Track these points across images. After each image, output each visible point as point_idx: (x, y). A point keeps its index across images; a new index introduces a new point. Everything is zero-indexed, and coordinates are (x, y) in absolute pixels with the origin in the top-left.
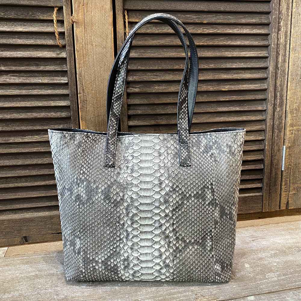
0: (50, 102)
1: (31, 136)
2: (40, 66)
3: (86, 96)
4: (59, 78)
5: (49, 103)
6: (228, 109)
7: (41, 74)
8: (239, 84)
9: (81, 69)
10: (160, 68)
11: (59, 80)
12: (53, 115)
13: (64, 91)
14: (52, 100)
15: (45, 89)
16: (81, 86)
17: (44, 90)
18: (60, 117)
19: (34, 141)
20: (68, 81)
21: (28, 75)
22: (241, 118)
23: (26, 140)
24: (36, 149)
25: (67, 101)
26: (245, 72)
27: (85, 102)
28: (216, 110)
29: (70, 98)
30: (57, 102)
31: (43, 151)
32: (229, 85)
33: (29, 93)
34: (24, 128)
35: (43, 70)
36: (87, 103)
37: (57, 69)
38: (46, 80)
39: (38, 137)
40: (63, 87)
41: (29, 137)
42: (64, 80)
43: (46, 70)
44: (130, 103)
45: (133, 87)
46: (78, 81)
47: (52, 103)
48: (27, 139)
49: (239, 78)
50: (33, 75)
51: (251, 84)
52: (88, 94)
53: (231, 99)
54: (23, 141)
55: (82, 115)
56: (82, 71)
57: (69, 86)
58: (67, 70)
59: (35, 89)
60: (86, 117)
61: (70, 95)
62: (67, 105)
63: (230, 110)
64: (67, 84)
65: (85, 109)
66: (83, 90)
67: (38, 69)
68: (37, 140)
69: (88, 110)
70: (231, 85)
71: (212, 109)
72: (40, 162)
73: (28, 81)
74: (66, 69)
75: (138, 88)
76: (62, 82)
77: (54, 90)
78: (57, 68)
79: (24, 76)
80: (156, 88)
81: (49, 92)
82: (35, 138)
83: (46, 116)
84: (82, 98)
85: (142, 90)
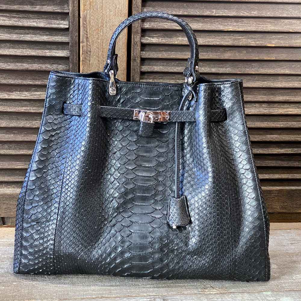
0: (45, 51)
1: (19, 92)
2: (37, 5)
3: (90, 46)
4: (57, 22)
6: (274, 71)
7: (36, 16)
8: (292, 38)
9: (85, 12)
10: (186, 13)
11: (58, 24)
12: (47, 67)
13: (64, 38)
14: (48, 49)
15: (40, 35)
16: (85, 34)
19: (22, 98)
20: (69, 26)
21: (21, 16)
22: (291, 85)
23: (13, 97)
24: (24, 108)
25: (66, 51)
27: (89, 53)
28: (258, 71)
29: (70, 47)
30: (54, 51)
31: (32, 111)
32: (277, 39)
33: (21, 39)
34: (12, 82)
35: (40, 10)
36: (90, 55)
37: (56, 11)
38: (42, 23)
39: (28, 94)
40: (62, 33)
41: (16, 92)
42: (63, 24)
43: (43, 10)
44: (144, 57)
45: (149, 37)
46: (82, 26)
47: (47, 52)
48: (15, 95)
49: (291, 30)
50: (26, 17)
52: (93, 44)
53: (278, 58)
54: (10, 98)
57: (70, 33)
58: (69, 13)
59: (28, 34)
61: (70, 44)
62: (65, 56)
64: (67, 29)
65: (88, 62)
66: (87, 38)
67: (34, 9)
68: (26, 97)
69: (91, 63)
70: (279, 39)
71: (253, 69)
72: (28, 125)
73: (20, 24)
74: (68, 11)
75: (156, 38)
76: (62, 26)
77: (51, 37)
78: (56, 9)
79: (15, 17)
80: (179, 38)
81: (45, 38)
82: (24, 95)
83: (39, 68)
84: (85, 48)
85: (161, 40)
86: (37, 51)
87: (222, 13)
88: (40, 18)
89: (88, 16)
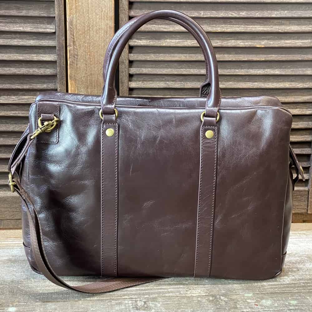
1: (7, 96)
2: (23, 10)
3: (77, 49)
4: (44, 26)
5: (31, 56)
6: (264, 72)
7: (23, 20)
8: (281, 39)
9: (72, 15)
11: (44, 28)
12: (35, 72)
13: (50, 42)
14: (35, 53)
15: (28, 39)
16: (72, 38)
17: (26, 39)
18: (43, 74)
19: (10, 102)
22: (282, 85)
24: (13, 112)
25: (54, 55)
26: (290, 23)
27: (76, 57)
28: (248, 72)
29: (57, 52)
30: (42, 55)
31: (21, 115)
32: (267, 40)
33: (8, 44)
35: (26, 15)
36: (77, 58)
37: (42, 15)
38: (28, 28)
39: (16, 98)
40: (49, 37)
41: (4, 97)
42: (50, 28)
43: (29, 15)
44: (133, 59)
45: (137, 39)
46: (68, 30)
47: (34, 57)
48: (3, 100)
49: (280, 31)
50: (12, 21)
51: (298, 39)
52: (80, 48)
53: (267, 59)
55: (71, 73)
56: (74, 19)
57: (57, 37)
58: (55, 17)
59: (15, 38)
60: (76, 75)
61: (57, 48)
62: (53, 60)
63: (266, 73)
64: (55, 33)
65: (75, 65)
66: (74, 42)
67: (20, 13)
68: (14, 101)
69: (78, 66)
70: (268, 40)
71: (242, 70)
73: (7, 29)
74: (54, 15)
75: (144, 40)
76: (49, 30)
77: (38, 41)
79: (2, 22)
80: (167, 40)
81: (32, 42)
82: (12, 100)
83: (27, 72)
84: (72, 52)
85: (149, 42)
86: (24, 55)
87: (210, 15)
88: (26, 22)
89: (75, 20)
